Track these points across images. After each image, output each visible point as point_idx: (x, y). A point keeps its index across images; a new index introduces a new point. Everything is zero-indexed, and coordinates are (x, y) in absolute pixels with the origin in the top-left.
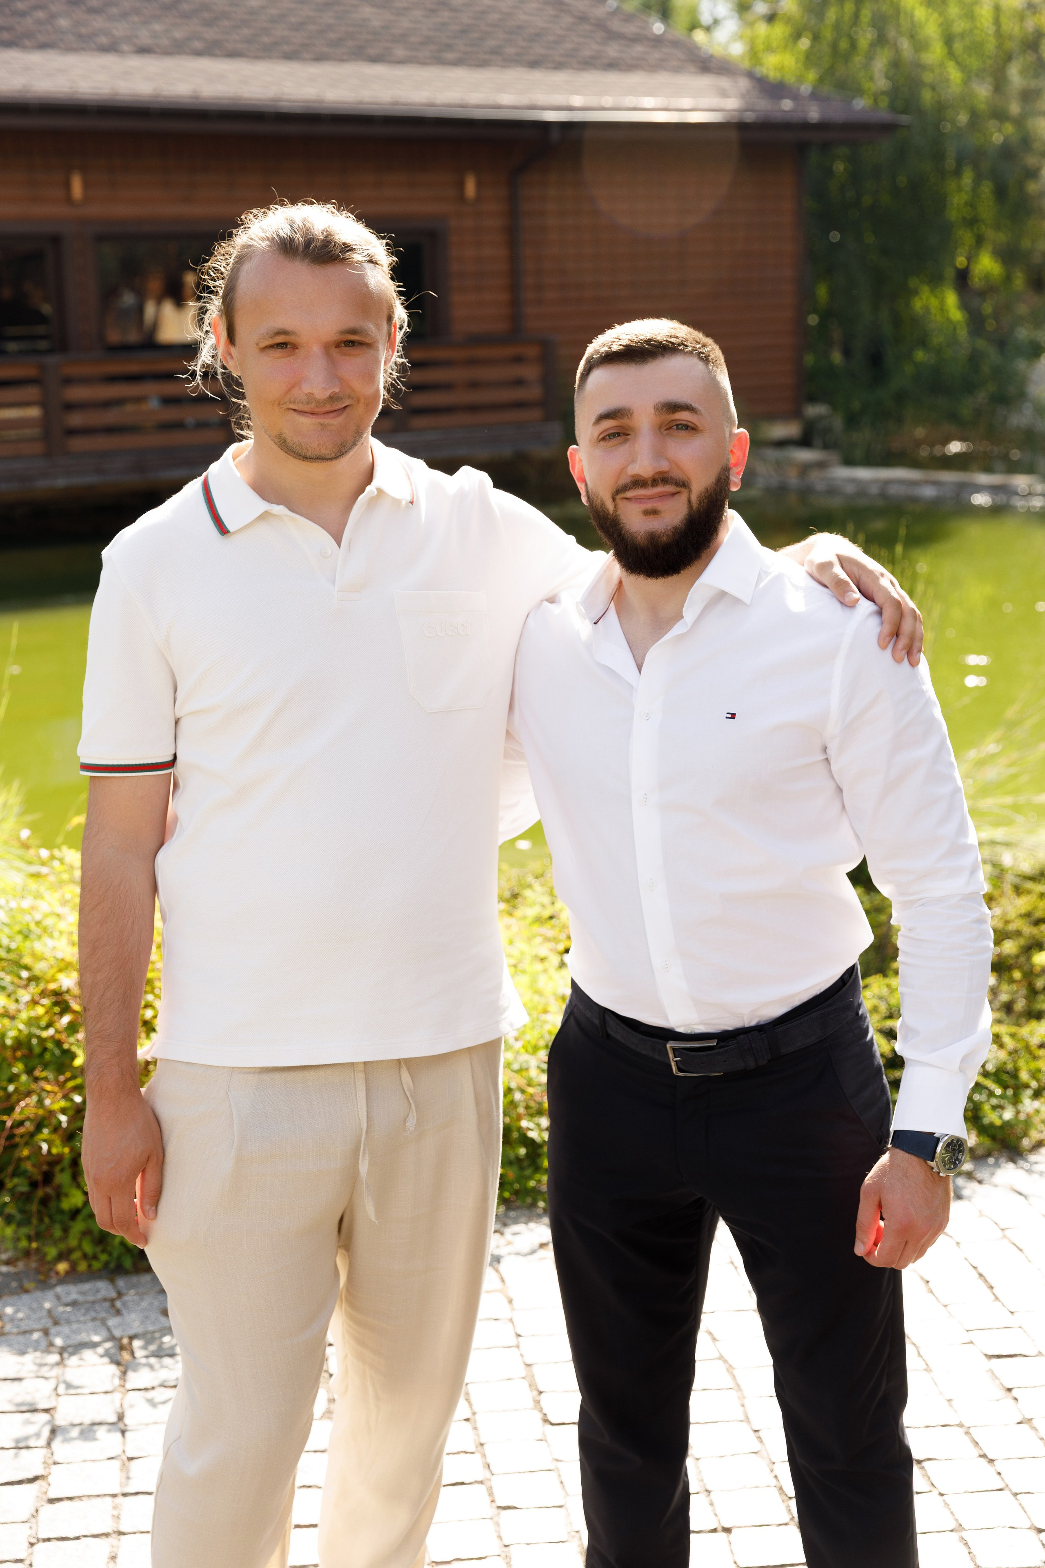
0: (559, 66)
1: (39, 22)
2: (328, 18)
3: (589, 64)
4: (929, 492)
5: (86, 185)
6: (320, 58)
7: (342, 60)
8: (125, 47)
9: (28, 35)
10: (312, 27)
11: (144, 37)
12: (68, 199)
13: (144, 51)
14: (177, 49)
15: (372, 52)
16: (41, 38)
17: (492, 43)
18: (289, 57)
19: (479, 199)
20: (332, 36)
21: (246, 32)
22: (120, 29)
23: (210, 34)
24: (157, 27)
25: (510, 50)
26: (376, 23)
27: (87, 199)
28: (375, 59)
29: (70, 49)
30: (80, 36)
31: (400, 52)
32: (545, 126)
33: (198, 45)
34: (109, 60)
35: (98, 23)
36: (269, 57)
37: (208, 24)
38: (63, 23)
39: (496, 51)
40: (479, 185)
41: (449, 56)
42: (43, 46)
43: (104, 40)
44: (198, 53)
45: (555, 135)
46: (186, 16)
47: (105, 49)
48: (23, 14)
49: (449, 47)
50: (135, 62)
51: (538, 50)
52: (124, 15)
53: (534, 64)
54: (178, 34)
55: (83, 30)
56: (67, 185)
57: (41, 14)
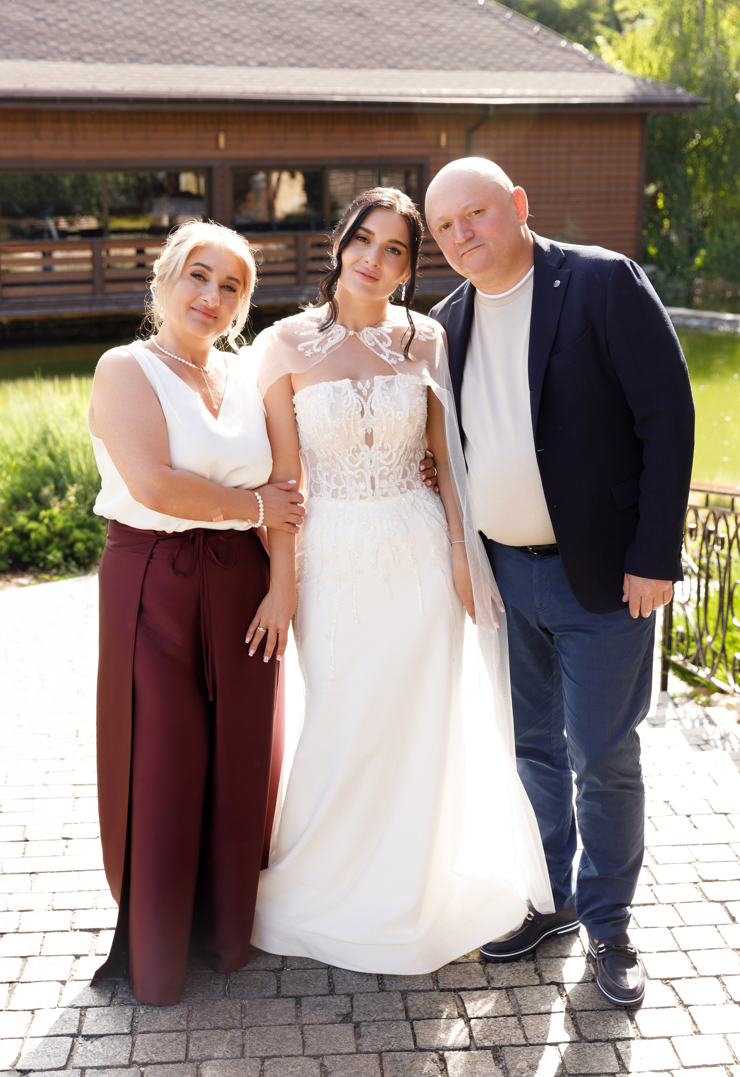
0: (499, 69)
1: (206, 48)
2: (367, 42)
3: (518, 67)
4: (695, 323)
5: (227, 139)
6: (361, 67)
7: (373, 68)
8: (252, 63)
9: (200, 57)
10: (357, 48)
11: (263, 56)
12: (217, 147)
13: (262, 64)
14: (282, 62)
15: (390, 62)
16: (207, 58)
17: (461, 55)
18: (342, 66)
19: (448, 146)
20: (368, 53)
21: (320, 51)
22: (250, 51)
23: (300, 53)
24: (270, 50)
25: (472, 59)
26: (394, 45)
27: (227, 147)
28: (391, 67)
29: (222, 65)
30: (228, 57)
31: (407, 62)
32: (486, 107)
33: (292, 60)
34: (243, 70)
35: (238, 48)
36: (332, 67)
37: (298, 47)
38: (219, 48)
39: (462, 60)
40: (448, 138)
41: (436, 63)
42: (208, 63)
43: (240, 59)
44: (292, 65)
45: (492, 112)
46: (287, 42)
47: (240, 64)
48: (198, 43)
49: (436, 59)
50: (257, 71)
51: (489, 58)
52: (252, 44)
53: (483, 68)
54: (281, 54)
55: (229, 53)
56: (217, 140)
57: (207, 44)
